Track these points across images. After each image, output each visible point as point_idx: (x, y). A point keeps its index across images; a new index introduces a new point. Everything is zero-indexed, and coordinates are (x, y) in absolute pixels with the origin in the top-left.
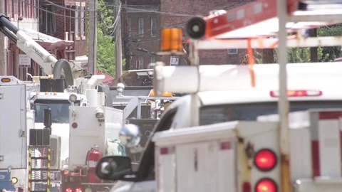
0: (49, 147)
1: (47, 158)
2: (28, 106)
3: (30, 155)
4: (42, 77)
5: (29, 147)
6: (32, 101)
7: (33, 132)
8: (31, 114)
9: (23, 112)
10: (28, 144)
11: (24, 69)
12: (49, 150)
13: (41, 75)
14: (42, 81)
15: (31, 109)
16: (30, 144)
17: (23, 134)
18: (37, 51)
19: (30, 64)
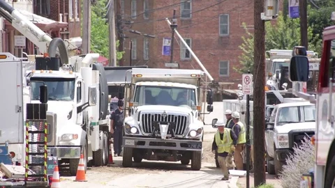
0: (46, 121)
1: (44, 132)
2: (25, 82)
3: (27, 129)
4: (37, 56)
5: (27, 122)
6: (28, 78)
7: (29, 106)
8: (27, 90)
9: (20, 88)
10: (25, 119)
11: (19, 50)
12: (46, 124)
13: (36, 53)
14: (37, 59)
15: (28, 85)
16: (28, 118)
17: (20, 109)
18: (32, 31)
19: (25, 45)
